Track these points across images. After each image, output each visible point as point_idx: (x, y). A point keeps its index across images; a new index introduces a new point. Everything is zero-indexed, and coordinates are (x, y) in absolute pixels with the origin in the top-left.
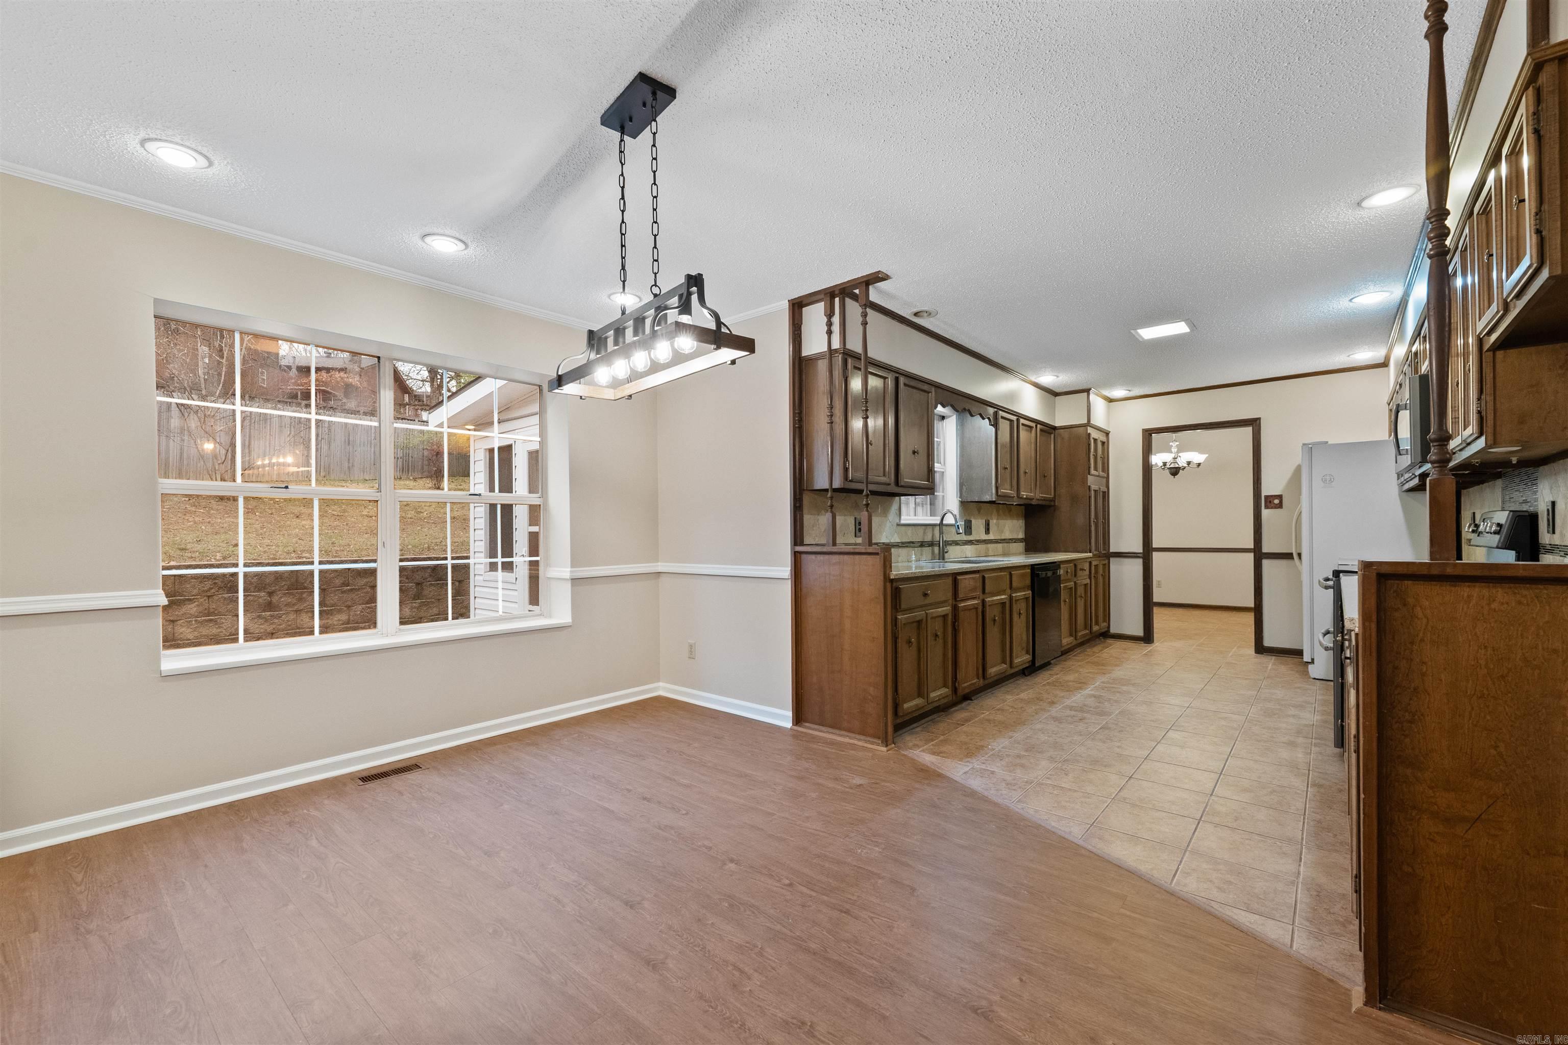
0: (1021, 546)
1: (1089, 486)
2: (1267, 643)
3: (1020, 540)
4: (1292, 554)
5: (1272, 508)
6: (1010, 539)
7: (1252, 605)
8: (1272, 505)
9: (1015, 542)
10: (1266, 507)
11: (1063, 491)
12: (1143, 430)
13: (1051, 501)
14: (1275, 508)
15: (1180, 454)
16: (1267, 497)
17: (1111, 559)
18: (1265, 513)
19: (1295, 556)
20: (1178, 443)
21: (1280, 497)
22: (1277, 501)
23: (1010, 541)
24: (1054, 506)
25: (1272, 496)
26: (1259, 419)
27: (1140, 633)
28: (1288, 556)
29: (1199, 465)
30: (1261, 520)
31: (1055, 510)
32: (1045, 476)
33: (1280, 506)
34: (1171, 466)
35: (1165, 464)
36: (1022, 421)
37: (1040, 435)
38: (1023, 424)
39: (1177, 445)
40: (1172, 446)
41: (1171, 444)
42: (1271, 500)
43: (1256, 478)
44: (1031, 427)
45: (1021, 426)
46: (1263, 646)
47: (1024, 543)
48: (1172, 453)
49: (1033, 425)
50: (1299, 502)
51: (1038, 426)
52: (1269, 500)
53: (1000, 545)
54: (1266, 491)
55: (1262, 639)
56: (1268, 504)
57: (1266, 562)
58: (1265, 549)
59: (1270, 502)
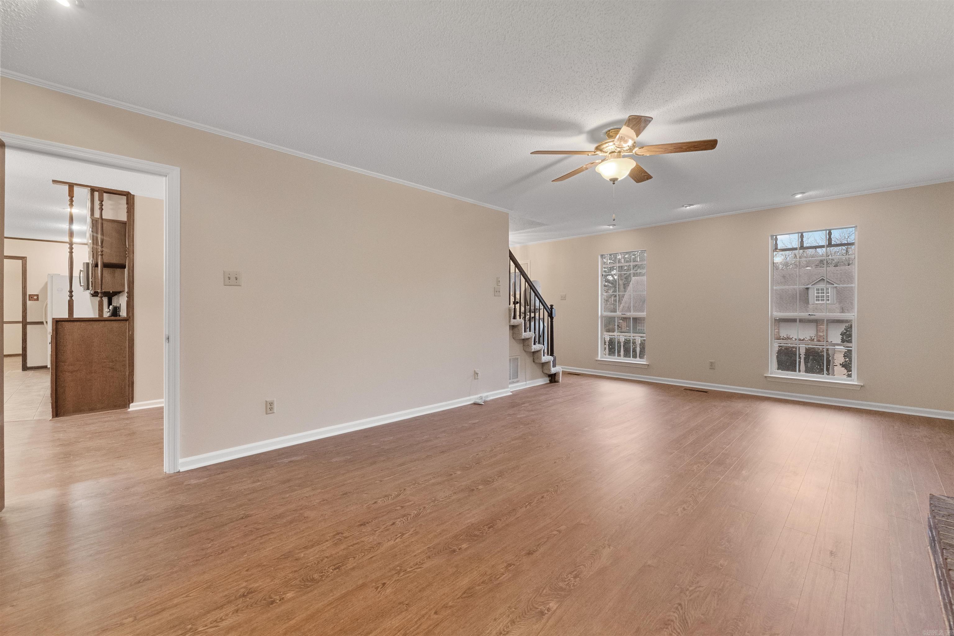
4: (43, 322)
5: (33, 300)
7: (21, 353)
10: (30, 300)
14: (35, 300)
16: (30, 295)
18: (29, 303)
19: (45, 323)
21: (37, 295)
22: (35, 297)
25: (33, 295)
26: (26, 257)
28: (42, 323)
30: (26, 306)
33: (37, 299)
43: (24, 286)
46: (27, 366)
50: (46, 298)
52: (31, 297)
54: (29, 292)
55: (26, 363)
56: (31, 299)
57: (29, 327)
58: (28, 320)
59: (32, 297)
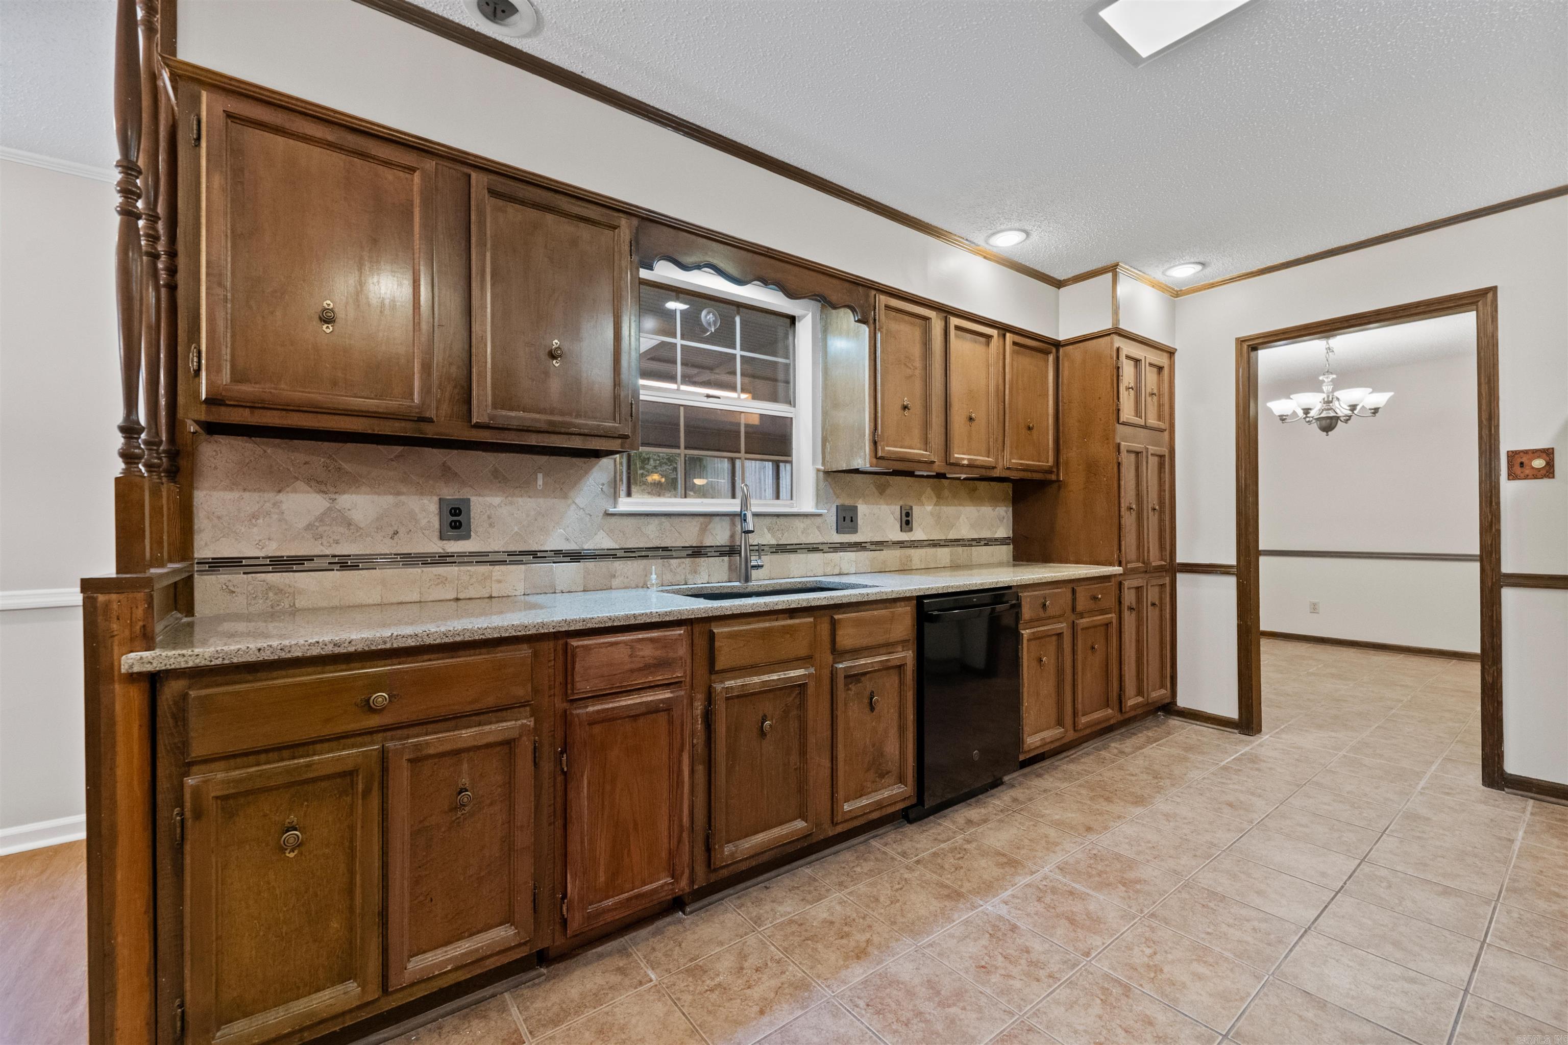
0: (1006, 552)
1: (1119, 445)
2: (1513, 765)
3: (1003, 541)
5: (1526, 477)
6: (973, 540)
8: (1527, 472)
9: (986, 545)
10: (1512, 476)
11: (1072, 454)
12: (1237, 339)
13: (1050, 471)
14: (1535, 477)
15: (1336, 394)
16: (1512, 455)
17: (1180, 576)
18: (1509, 489)
20: (1334, 376)
21: (1548, 454)
22: (1539, 463)
23: (974, 543)
24: (1058, 481)
25: (1526, 452)
26: (1494, 288)
27: (1231, 711)
29: (1376, 411)
30: (1498, 504)
31: (1059, 488)
32: (1029, 428)
33: (1549, 471)
34: (1322, 415)
35: (1307, 411)
36: (954, 321)
37: (1013, 352)
38: (958, 328)
39: (1333, 380)
40: (1323, 381)
41: (1321, 378)
42: (1524, 460)
43: (1485, 416)
44: (989, 337)
45: (952, 332)
46: (1503, 770)
47: (1011, 546)
48: (1324, 392)
49: (993, 332)
51: (1008, 335)
52: (1517, 461)
53: (946, 550)
54: (1508, 443)
55: (1501, 756)
56: (1517, 469)
57: (1509, 596)
58: (1507, 567)
59: (1522, 464)
